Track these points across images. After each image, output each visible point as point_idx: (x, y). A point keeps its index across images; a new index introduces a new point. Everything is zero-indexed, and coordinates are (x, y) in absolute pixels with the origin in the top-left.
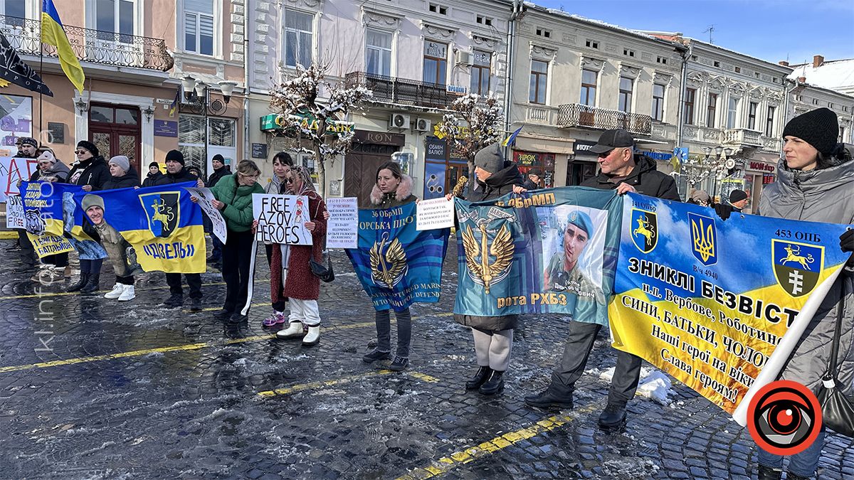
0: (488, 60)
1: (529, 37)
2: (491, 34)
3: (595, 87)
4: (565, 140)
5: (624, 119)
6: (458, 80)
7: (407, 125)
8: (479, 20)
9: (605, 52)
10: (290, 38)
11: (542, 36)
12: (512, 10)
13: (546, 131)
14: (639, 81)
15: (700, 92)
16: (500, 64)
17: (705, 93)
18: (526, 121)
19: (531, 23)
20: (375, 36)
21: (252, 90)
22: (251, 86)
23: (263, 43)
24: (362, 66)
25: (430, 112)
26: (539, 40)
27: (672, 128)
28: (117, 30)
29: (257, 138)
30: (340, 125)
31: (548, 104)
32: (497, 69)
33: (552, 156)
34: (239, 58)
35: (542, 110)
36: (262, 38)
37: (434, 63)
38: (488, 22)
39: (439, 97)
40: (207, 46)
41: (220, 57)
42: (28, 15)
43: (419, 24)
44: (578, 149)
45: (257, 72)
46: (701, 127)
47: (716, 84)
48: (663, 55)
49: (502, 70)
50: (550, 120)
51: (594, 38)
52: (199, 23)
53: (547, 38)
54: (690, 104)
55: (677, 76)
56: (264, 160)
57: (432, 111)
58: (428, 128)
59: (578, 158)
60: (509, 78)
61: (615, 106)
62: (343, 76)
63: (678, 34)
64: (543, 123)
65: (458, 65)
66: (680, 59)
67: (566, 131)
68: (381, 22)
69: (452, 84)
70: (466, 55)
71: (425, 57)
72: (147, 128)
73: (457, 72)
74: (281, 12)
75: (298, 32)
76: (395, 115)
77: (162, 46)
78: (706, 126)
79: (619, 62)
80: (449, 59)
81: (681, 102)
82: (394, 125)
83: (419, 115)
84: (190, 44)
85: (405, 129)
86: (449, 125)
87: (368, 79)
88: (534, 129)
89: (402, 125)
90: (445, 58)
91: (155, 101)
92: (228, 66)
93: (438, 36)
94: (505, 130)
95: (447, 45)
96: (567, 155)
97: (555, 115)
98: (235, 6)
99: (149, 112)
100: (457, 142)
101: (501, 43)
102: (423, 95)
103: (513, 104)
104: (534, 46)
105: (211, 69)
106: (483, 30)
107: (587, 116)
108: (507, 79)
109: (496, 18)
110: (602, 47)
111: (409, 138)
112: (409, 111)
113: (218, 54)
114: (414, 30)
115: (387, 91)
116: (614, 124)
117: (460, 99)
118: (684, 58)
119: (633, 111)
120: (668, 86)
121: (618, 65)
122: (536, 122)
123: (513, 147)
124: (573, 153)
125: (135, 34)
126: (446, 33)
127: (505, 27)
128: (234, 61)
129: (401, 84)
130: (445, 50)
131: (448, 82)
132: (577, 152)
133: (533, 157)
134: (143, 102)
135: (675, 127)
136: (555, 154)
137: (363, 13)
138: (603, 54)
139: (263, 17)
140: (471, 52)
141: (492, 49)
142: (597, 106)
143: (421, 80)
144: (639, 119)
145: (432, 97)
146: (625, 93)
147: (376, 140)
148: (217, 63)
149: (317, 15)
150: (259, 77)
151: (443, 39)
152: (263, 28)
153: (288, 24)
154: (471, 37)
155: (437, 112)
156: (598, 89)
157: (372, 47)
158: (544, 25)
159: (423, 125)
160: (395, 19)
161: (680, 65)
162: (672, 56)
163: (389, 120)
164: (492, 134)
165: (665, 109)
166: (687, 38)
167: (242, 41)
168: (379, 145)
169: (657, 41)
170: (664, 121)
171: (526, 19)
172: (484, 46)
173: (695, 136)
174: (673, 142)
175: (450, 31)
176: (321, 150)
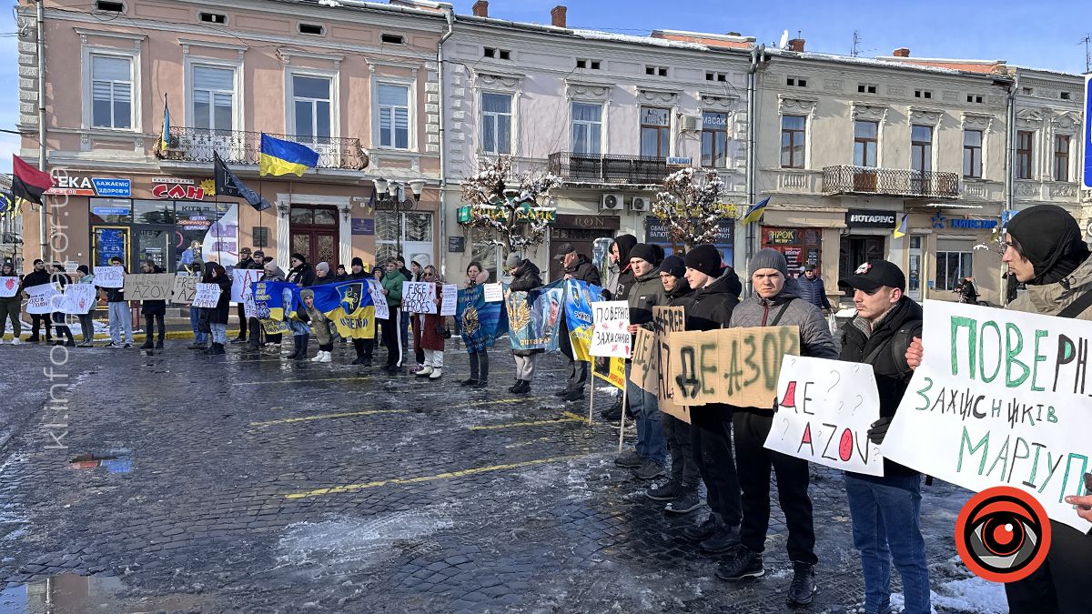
0: (723, 122)
1: (776, 88)
2: (725, 92)
3: (876, 141)
4: (832, 210)
5: (922, 178)
6: (685, 151)
7: (620, 205)
8: (709, 77)
9: (887, 96)
10: (488, 122)
11: (796, 87)
12: (751, 61)
13: (806, 200)
14: (942, 128)
15: (1041, 135)
16: (739, 125)
17: (1048, 136)
18: (778, 190)
19: (779, 73)
20: (584, 111)
21: (448, 181)
22: (448, 175)
23: (459, 131)
24: (566, 145)
25: (646, 189)
26: (791, 91)
27: (997, 186)
28: (315, 134)
29: (454, 231)
30: (540, 212)
31: (807, 167)
32: (735, 128)
33: (818, 230)
34: (434, 148)
35: (800, 175)
36: (458, 125)
37: (654, 130)
38: (721, 78)
39: (657, 171)
40: (402, 139)
41: (415, 150)
42: (235, 127)
43: (633, 90)
44: (852, 220)
45: (453, 162)
46: (1045, 182)
47: (1066, 122)
48: (975, 92)
49: (741, 131)
50: (812, 187)
51: (868, 80)
52: (393, 116)
53: (802, 88)
54: (1025, 151)
55: (1001, 117)
56: (461, 254)
57: (649, 187)
58: (646, 206)
59: (854, 232)
60: (752, 141)
61: (906, 163)
62: (547, 157)
63: (999, 62)
64: (802, 191)
65: (684, 132)
66: (1004, 94)
67: (836, 199)
68: (587, 94)
69: (677, 155)
70: (693, 121)
71: (642, 126)
72: (345, 228)
73: (684, 140)
74: (477, 97)
75: (496, 115)
76: (605, 196)
77: (358, 145)
78: (1053, 180)
79: (909, 108)
80: (673, 126)
81: (1008, 151)
82: (605, 207)
83: (635, 193)
84: (386, 140)
85: (618, 210)
87: (572, 158)
88: (789, 199)
89: (615, 205)
90: (667, 125)
91: (352, 199)
92: (426, 160)
93: (657, 102)
94: (748, 203)
95: (670, 110)
96: (839, 229)
97: (819, 181)
98: (429, 95)
99: (346, 211)
100: (673, 223)
101: (739, 101)
102: (638, 170)
103: (758, 170)
104: (784, 100)
105: (405, 162)
106: (716, 87)
107: (864, 180)
108: (749, 142)
109: (731, 73)
110: (882, 91)
111: (624, 221)
112: (621, 190)
113: (413, 146)
114: (627, 98)
115: (594, 170)
116: (904, 188)
117: (672, 176)
118: (1010, 92)
119: (934, 169)
120: (988, 130)
121: (907, 110)
122: (792, 191)
123: (761, 223)
124: (846, 226)
125: (332, 135)
126: (666, 97)
127: (744, 81)
128: (429, 153)
129: (610, 161)
130: (668, 115)
131: (672, 155)
132: (851, 225)
133: (790, 234)
134: (340, 201)
135: (1002, 184)
136: (820, 228)
137: (567, 86)
138: (883, 100)
139: (458, 103)
140: (700, 115)
141: (727, 109)
142: (879, 166)
143: (638, 154)
144: (944, 179)
145: (649, 172)
146: (921, 145)
147: (586, 224)
148: (413, 156)
149: (515, 96)
150: (455, 167)
151: (663, 104)
152: (458, 115)
153: (486, 107)
154: (699, 98)
155: (655, 189)
156: (879, 143)
157: (579, 122)
158: (797, 73)
159: (640, 204)
160: (604, 88)
161: (1004, 102)
162: (989, 92)
163: (599, 202)
165: (984, 161)
166: (1012, 66)
167: (437, 131)
168: (590, 230)
169: (963, 75)
170: (984, 177)
171: (772, 68)
172: (717, 106)
173: (1037, 193)
174: (1000, 204)
175: (672, 94)
176: (511, 241)
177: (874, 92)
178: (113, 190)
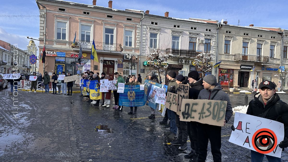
0: (210, 41)
1: (224, 34)
2: (211, 34)
3: (248, 47)
4: (237, 65)
5: (259, 58)
6: (200, 48)
7: (184, 62)
8: (207, 30)
9: (251, 36)
10: (151, 40)
11: (228, 33)
12: (217, 26)
13: (230, 62)
14: (264, 45)
16: (214, 43)
18: (223, 59)
19: (224, 29)
20: (175, 38)
21: (141, 55)
22: (141, 54)
23: (144, 42)
24: (170, 47)
25: (191, 58)
26: (227, 34)
27: (278, 60)
28: (110, 42)
29: (142, 67)
30: (164, 63)
31: (231, 54)
32: (213, 43)
33: (233, 70)
34: (138, 47)
35: (229, 56)
36: (144, 41)
37: (192, 44)
38: (210, 30)
39: (194, 54)
40: (130, 44)
41: (134, 47)
43: (188, 33)
44: (242, 67)
45: (143, 50)
48: (273, 36)
49: (214, 44)
50: (232, 59)
51: (246, 32)
52: (128, 39)
53: (230, 34)
54: (285, 51)
55: (279, 42)
56: (144, 73)
57: (192, 58)
58: (190, 62)
59: (242, 70)
60: (217, 46)
61: (255, 53)
62: (166, 50)
63: (280, 28)
64: (229, 59)
65: (200, 44)
66: (280, 36)
67: (237, 62)
68: (176, 34)
69: (198, 49)
70: (202, 41)
71: (189, 42)
72: (116, 66)
74: (149, 34)
75: (153, 39)
76: (180, 60)
77: (120, 45)
79: (256, 39)
80: (197, 42)
81: (281, 51)
82: (180, 62)
83: (187, 59)
84: (126, 44)
85: (183, 63)
86: (196, 62)
87: (172, 50)
88: (226, 61)
89: (182, 62)
90: (196, 42)
91: (118, 59)
92: (136, 49)
93: (194, 36)
94: (216, 62)
95: (197, 38)
96: (238, 70)
97: (233, 57)
98: (138, 33)
99: (116, 62)
100: (199, 67)
101: (214, 36)
102: (189, 53)
103: (218, 54)
104: (225, 36)
105: (131, 50)
106: (208, 33)
107: (245, 57)
108: (216, 47)
109: (212, 29)
110: (249, 35)
111: (184, 66)
112: (184, 58)
113: (133, 46)
114: (186, 35)
115: (178, 53)
116: (255, 59)
117: (199, 55)
118: (282, 36)
119: (262, 55)
120: (276, 45)
121: (256, 40)
122: (227, 59)
123: (219, 68)
124: (240, 69)
125: (114, 43)
126: (196, 35)
127: (215, 31)
128: (137, 48)
129: (182, 51)
130: (196, 40)
131: (197, 49)
132: (241, 69)
133: (226, 71)
134: (115, 59)
136: (234, 69)
137: (171, 32)
138: (250, 37)
139: (144, 36)
140: (204, 40)
141: (211, 38)
142: (249, 54)
143: (188, 49)
144: (265, 57)
145: (191, 54)
146: (259, 49)
147: (174, 67)
148: (133, 48)
149: (158, 34)
150: (143, 51)
151: (195, 37)
152: (144, 38)
153: (151, 37)
154: (204, 35)
156: (249, 48)
157: (174, 41)
158: (228, 30)
160: (180, 32)
161: (281, 39)
162: (277, 36)
163: (178, 61)
164: (209, 65)
165: (275, 53)
166: (283, 29)
167: (139, 42)
169: (270, 31)
170: (275, 57)
171: (223, 28)
172: (208, 38)
174: (279, 65)
175: (197, 34)
176: (159, 70)
177: (248, 35)
178: (61, 55)
